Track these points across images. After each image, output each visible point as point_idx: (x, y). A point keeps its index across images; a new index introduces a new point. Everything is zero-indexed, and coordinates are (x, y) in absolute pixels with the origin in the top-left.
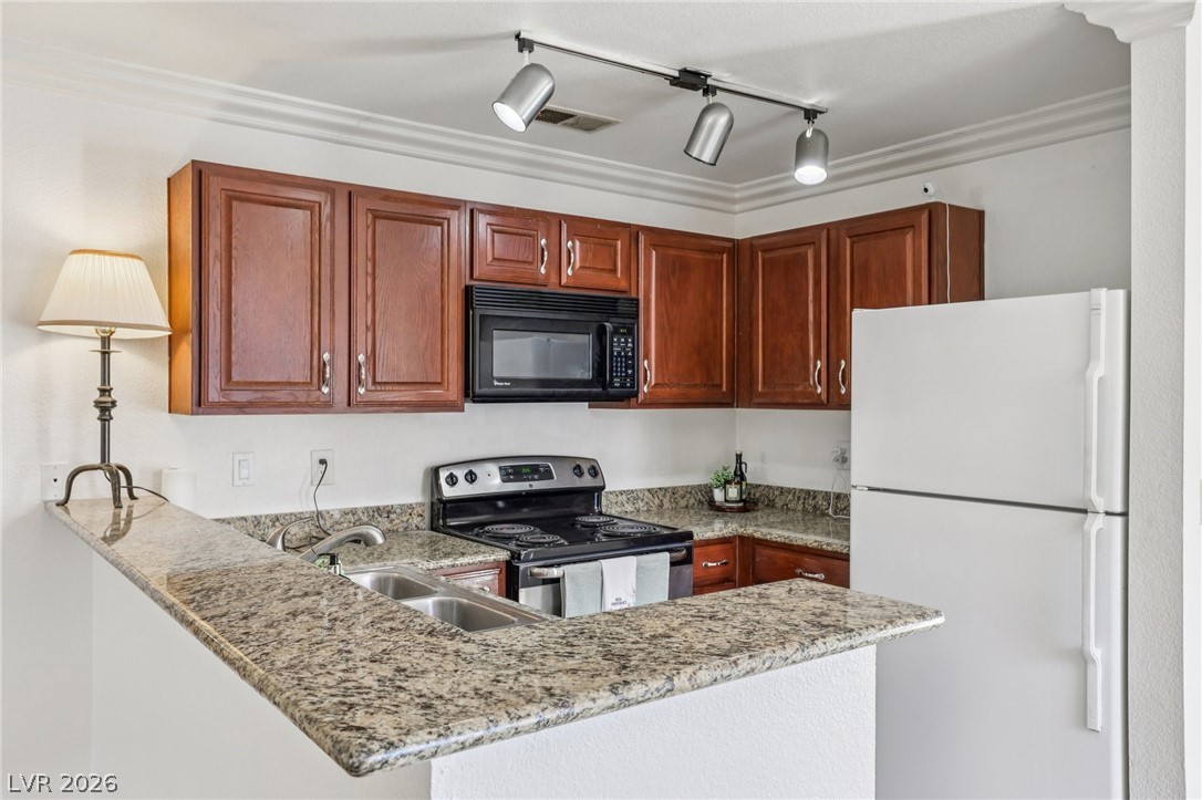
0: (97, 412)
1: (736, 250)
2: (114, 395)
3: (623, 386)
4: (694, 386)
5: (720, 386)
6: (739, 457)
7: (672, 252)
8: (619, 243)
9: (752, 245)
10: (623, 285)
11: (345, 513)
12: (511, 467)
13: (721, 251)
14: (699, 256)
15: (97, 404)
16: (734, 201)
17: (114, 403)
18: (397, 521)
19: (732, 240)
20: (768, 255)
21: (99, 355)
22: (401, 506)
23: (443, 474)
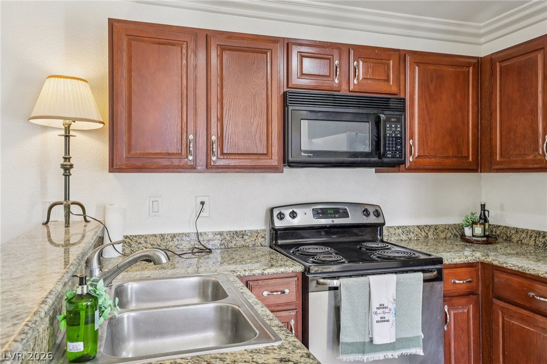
0: (62, 171)
1: (479, 65)
2: (72, 161)
3: (393, 157)
4: (448, 157)
5: (468, 157)
6: (483, 207)
7: (431, 67)
8: (391, 62)
9: (492, 60)
10: (394, 90)
11: (215, 234)
12: (320, 209)
13: (468, 65)
14: (451, 69)
15: (63, 166)
16: (480, 36)
17: (71, 166)
18: (248, 240)
19: (477, 58)
20: (504, 64)
21: (63, 138)
22: (251, 232)
23: (276, 212)
